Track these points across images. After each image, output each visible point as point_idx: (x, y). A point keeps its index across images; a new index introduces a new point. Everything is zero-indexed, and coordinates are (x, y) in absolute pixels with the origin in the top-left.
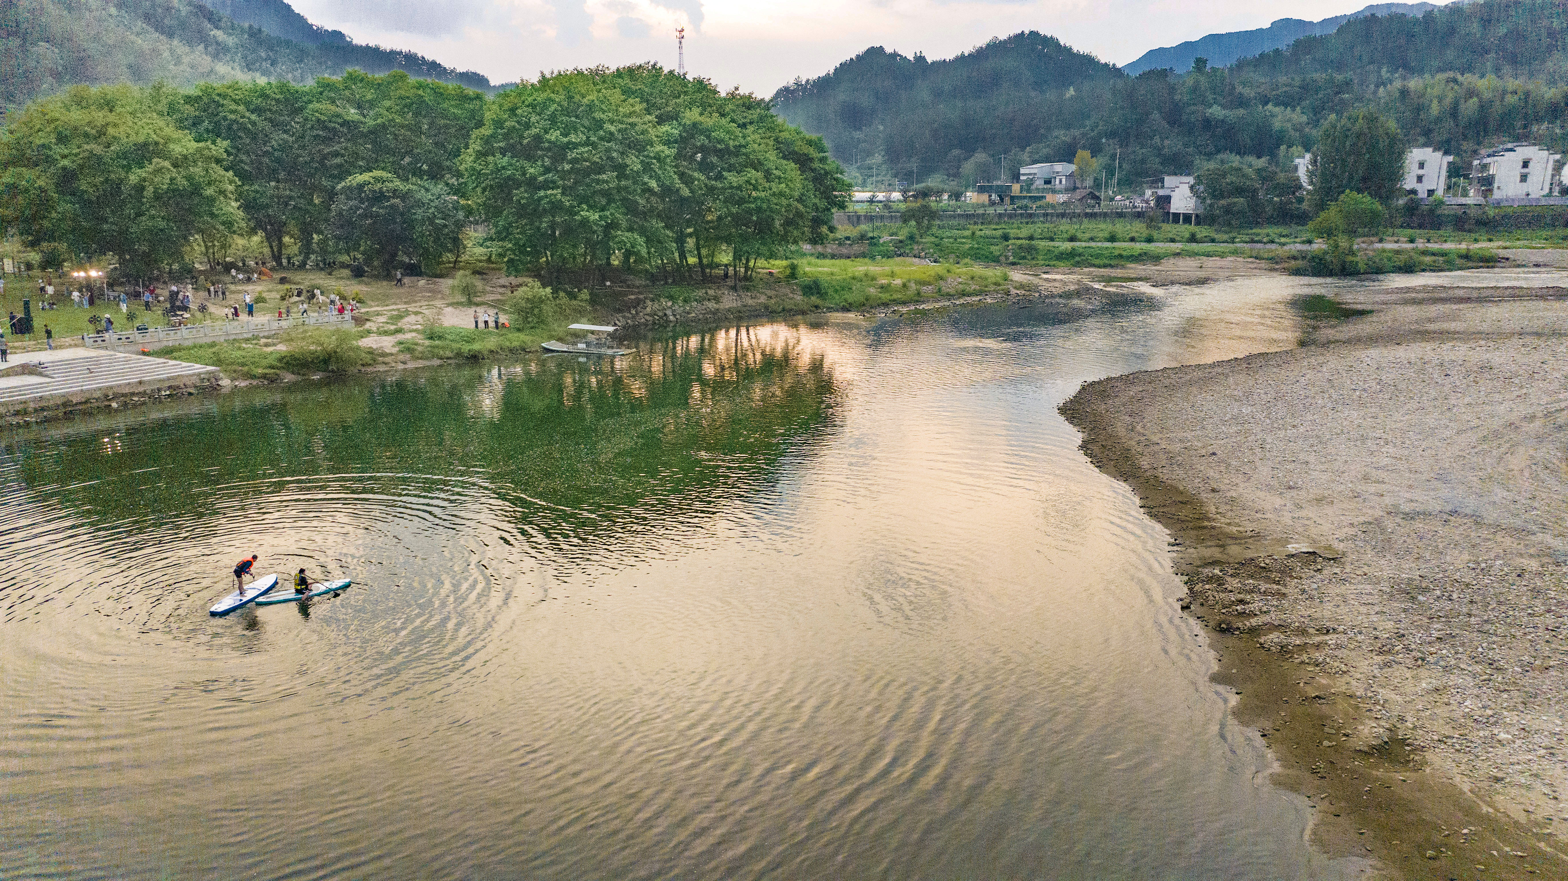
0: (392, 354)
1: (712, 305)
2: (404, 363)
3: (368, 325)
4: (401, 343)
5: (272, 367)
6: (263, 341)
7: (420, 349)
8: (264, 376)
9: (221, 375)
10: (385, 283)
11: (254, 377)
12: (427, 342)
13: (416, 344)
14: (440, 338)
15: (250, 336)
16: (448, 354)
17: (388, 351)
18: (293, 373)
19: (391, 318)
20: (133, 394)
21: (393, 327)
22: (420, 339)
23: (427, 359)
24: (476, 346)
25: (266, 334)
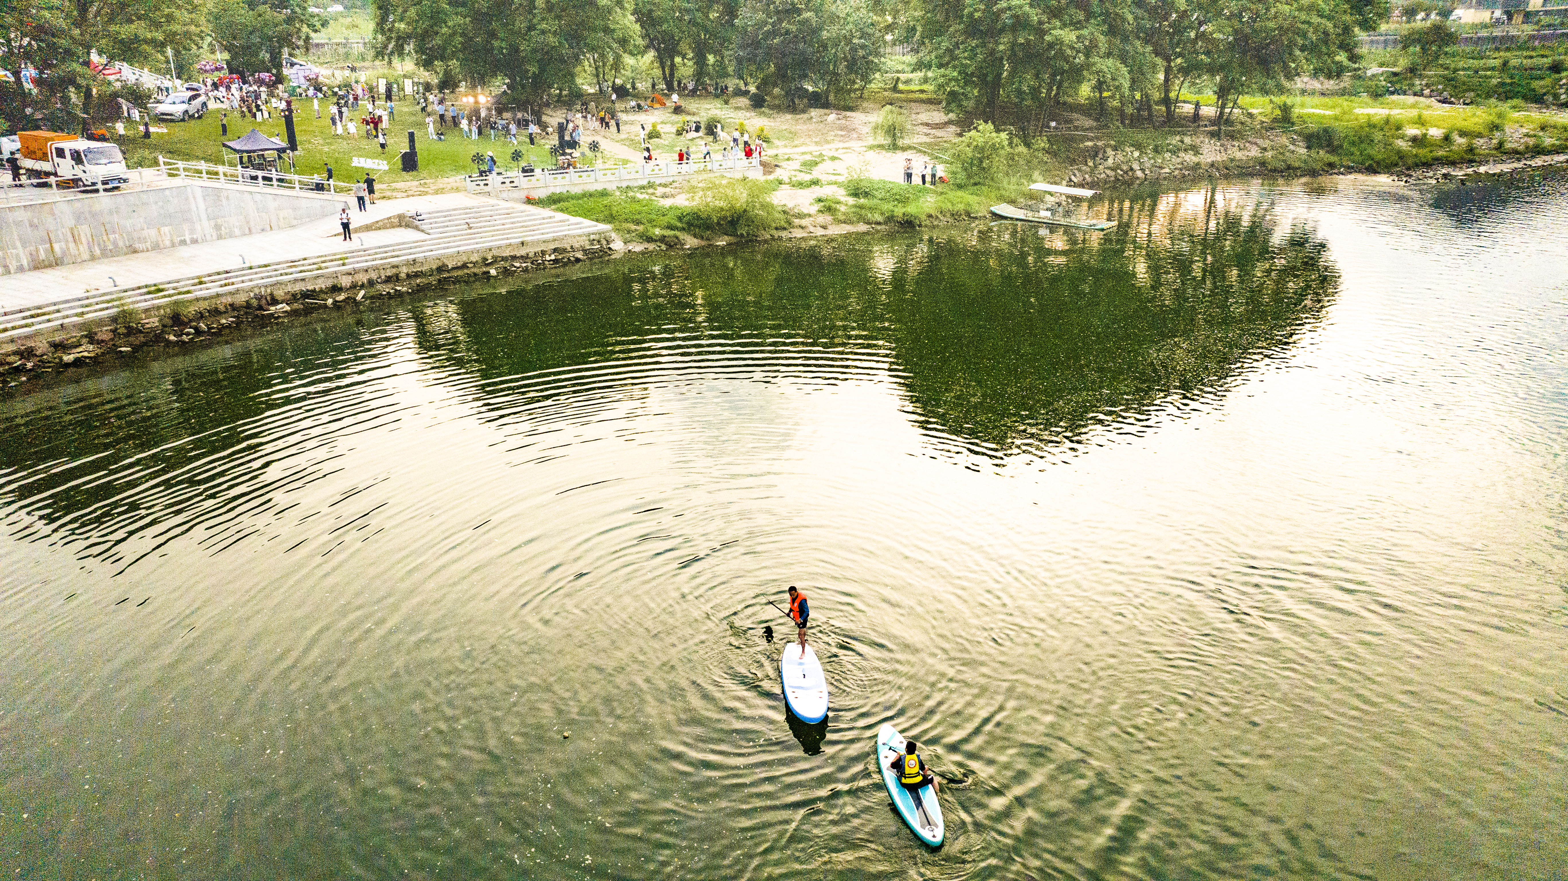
0: (810, 216)
1: (1190, 158)
2: (824, 227)
3: (778, 173)
4: (820, 200)
5: (671, 227)
6: (660, 191)
7: (843, 208)
8: (663, 239)
9: (614, 235)
10: (789, 116)
11: (650, 240)
12: (851, 201)
13: (838, 203)
14: (866, 194)
15: (644, 183)
16: (879, 218)
17: (806, 212)
18: (695, 236)
19: (804, 164)
20: (514, 258)
21: (807, 178)
22: (841, 194)
23: (851, 223)
24: (911, 209)
25: (663, 181)
